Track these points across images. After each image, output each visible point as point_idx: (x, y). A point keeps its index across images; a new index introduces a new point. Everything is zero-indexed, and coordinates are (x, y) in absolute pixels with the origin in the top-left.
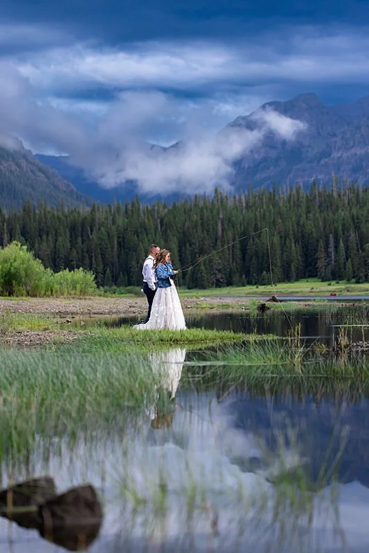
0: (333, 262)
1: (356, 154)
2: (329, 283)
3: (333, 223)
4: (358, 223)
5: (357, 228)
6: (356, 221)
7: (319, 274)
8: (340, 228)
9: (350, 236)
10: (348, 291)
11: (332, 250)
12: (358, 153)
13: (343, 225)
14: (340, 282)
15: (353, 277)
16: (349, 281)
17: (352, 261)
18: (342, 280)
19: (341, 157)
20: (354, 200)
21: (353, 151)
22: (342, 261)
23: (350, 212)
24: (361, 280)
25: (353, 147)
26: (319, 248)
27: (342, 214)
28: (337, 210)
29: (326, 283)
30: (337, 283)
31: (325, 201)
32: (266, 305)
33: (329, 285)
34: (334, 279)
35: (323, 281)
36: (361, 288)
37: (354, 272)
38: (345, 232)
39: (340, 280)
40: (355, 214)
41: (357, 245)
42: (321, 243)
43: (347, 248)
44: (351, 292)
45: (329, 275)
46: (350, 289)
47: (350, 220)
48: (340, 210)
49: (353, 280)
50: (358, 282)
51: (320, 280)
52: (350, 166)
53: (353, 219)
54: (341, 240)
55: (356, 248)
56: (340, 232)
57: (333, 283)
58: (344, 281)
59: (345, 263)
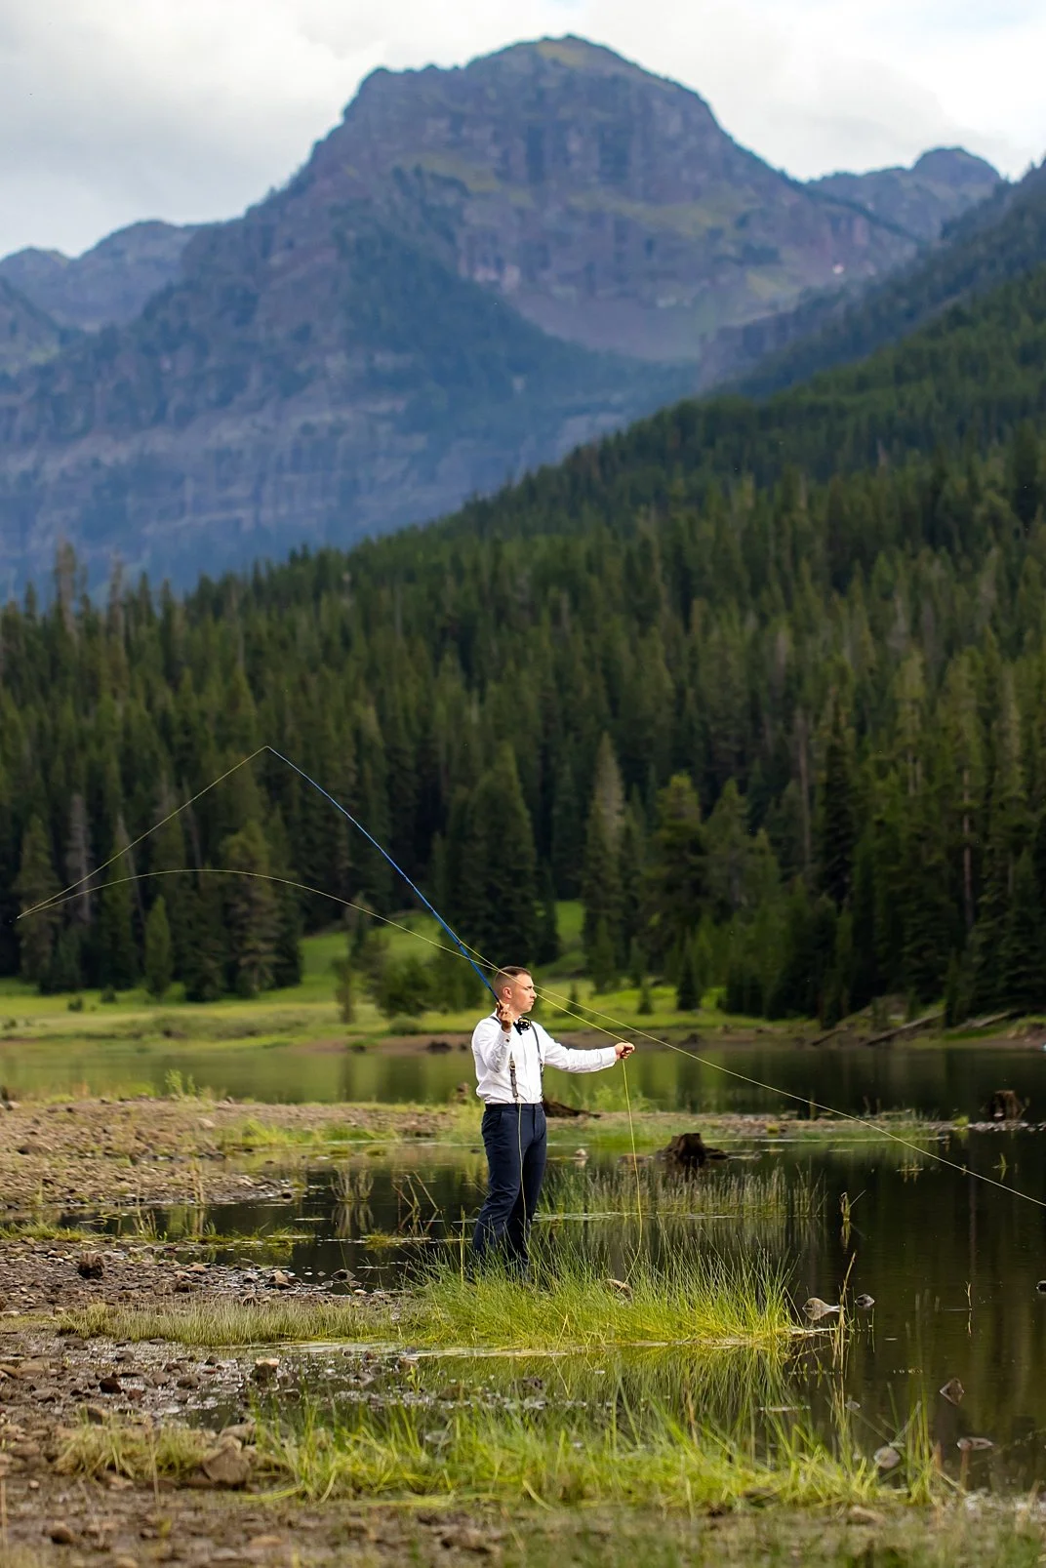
0: (85, 912)
1: (96, 464)
2: (73, 998)
3: (83, 746)
4: (189, 747)
5: (187, 769)
6: (179, 739)
7: (24, 963)
8: (115, 768)
9: (155, 803)
10: (168, 1034)
11: (79, 858)
12: (107, 459)
13: (127, 756)
14: (120, 995)
15: (176, 976)
16: (157, 991)
17: (168, 909)
18: (128, 986)
19: (36, 473)
20: (153, 652)
21: (85, 449)
22: (126, 905)
23: (149, 705)
24: (208, 990)
25: (84, 432)
26: (27, 852)
27: (119, 708)
28: (94, 692)
29: (60, 1002)
30: (110, 999)
31: (31, 655)
32: (707, 1141)
33: (76, 1008)
34: (92, 984)
35: (47, 989)
36: (217, 1020)
37: (178, 956)
38: (139, 788)
39: (119, 988)
40: (172, 709)
41: (189, 842)
42: (37, 834)
43: (145, 855)
44: (181, 1036)
45: (72, 967)
46: (175, 1028)
47: (155, 737)
48: (106, 697)
49: (178, 988)
50: (195, 997)
51: (34, 987)
52: (74, 512)
53: (165, 731)
54: (120, 820)
55: (181, 852)
56: (114, 785)
57: (91, 998)
58: (140, 992)
59: (136, 914)
